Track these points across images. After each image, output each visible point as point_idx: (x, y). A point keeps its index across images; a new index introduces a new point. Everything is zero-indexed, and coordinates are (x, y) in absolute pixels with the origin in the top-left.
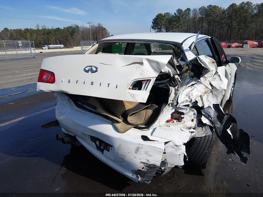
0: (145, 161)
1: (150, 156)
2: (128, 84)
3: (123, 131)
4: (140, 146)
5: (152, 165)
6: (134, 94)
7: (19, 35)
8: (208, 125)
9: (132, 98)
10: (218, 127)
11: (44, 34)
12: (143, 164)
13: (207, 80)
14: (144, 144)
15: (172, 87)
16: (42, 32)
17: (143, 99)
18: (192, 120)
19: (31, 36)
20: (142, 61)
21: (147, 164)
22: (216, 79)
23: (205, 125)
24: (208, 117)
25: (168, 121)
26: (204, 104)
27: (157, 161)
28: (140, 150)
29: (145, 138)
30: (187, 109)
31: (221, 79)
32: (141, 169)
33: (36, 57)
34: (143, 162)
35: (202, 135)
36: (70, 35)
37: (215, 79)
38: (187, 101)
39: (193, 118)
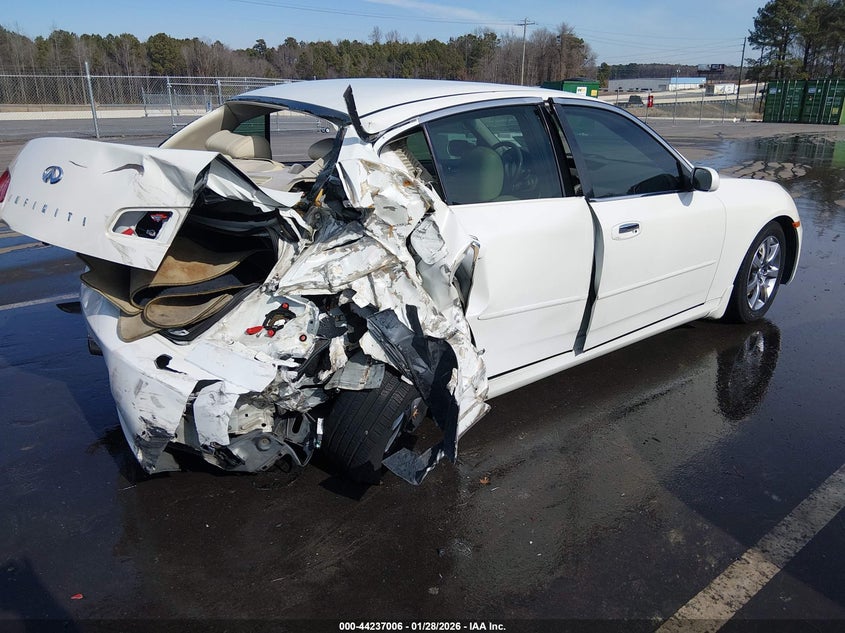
0: (148, 417)
1: (160, 406)
2: (107, 217)
3: (128, 338)
4: (145, 379)
5: (160, 429)
6: (123, 246)
7: (322, 62)
8: (380, 362)
9: (120, 255)
10: (418, 373)
11: (389, 60)
12: (143, 423)
13: (395, 233)
14: (152, 376)
15: (286, 243)
16: (386, 55)
17: (149, 261)
18: (303, 338)
19: (355, 64)
20: (142, 162)
21: (151, 424)
22: (428, 234)
23: (369, 360)
24: (383, 339)
25: (251, 332)
26: (379, 300)
27: (170, 423)
28: (143, 389)
29: (163, 362)
30: (305, 307)
31: (439, 235)
32: (140, 434)
33: (328, 130)
34: (146, 418)
35: (356, 386)
36: (465, 63)
37: (424, 232)
38: (315, 283)
39: (304, 331)
